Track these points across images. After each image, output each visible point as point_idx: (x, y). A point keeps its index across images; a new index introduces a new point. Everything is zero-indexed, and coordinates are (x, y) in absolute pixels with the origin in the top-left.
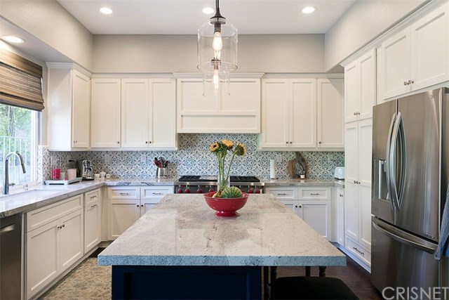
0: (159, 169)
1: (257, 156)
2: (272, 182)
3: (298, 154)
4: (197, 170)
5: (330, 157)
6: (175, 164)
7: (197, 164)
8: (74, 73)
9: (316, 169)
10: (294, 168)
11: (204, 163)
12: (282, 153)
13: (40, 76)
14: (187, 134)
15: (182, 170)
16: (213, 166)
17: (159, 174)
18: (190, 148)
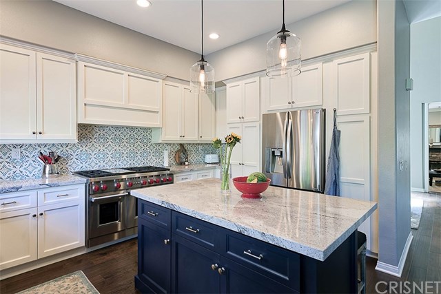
0: (48, 166)
1: (152, 147)
3: (181, 145)
4: (93, 164)
5: (200, 147)
6: (65, 159)
7: (93, 157)
9: (193, 157)
10: (179, 157)
11: (102, 156)
12: (170, 144)
15: (74, 166)
16: (111, 159)
17: (47, 172)
18: (84, 140)
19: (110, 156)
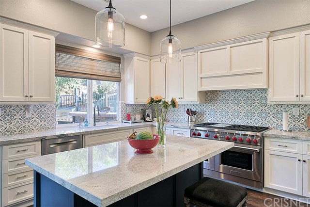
0: (190, 117)
1: (271, 108)
2: (284, 134)
4: (218, 119)
6: (202, 114)
7: (218, 113)
8: (135, 58)
11: (224, 113)
12: (299, 106)
13: (119, 63)
14: (210, 91)
15: (207, 118)
16: (231, 117)
17: (189, 120)
18: (213, 102)
19: (230, 114)
